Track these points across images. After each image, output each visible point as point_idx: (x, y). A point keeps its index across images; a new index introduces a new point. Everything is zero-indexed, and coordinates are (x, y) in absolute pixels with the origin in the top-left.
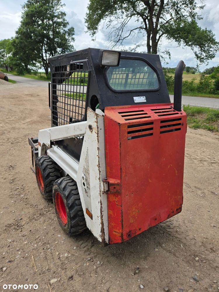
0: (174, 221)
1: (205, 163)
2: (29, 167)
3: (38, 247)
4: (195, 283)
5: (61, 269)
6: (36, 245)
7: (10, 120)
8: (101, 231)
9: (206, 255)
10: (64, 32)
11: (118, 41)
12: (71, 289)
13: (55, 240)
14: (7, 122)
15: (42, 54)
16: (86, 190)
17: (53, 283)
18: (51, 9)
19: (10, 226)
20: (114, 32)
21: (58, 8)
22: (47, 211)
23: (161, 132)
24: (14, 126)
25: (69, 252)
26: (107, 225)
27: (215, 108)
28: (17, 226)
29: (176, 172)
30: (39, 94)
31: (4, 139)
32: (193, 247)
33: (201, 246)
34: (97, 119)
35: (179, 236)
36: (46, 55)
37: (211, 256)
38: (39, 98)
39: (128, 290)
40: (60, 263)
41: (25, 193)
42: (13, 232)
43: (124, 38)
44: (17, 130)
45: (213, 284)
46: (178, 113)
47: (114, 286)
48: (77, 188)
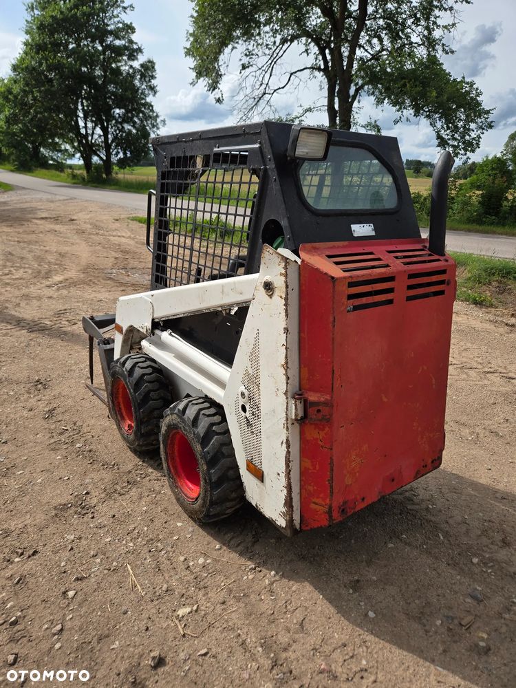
0: (421, 489)
1: (471, 373)
2: (83, 383)
3: (138, 548)
4: (475, 604)
5: (196, 588)
6: (131, 544)
7: (14, 277)
8: (285, 505)
9: (492, 553)
10: (131, 71)
11: (260, 96)
12: (224, 626)
13: (172, 534)
14: (7, 281)
15: (77, 122)
16: (248, 420)
17: (183, 617)
18: (98, 16)
19: (65, 508)
20: (253, 76)
21: (115, 13)
22: (143, 476)
23: (409, 299)
24: (25, 291)
25: (206, 555)
26: (299, 491)
27: (484, 255)
28: (82, 507)
29: (434, 380)
30: (75, 218)
31: (8, 323)
32: (465, 538)
33: (480, 536)
34: (285, 268)
35: (433, 518)
36: (86, 124)
37: (502, 554)
38: (75, 227)
39: (341, 622)
40: (192, 577)
41: (83, 439)
42: (75, 520)
43: (275, 91)
44: (35, 301)
45: (511, 605)
46: (439, 260)
47: (313, 616)
48: (224, 419)
